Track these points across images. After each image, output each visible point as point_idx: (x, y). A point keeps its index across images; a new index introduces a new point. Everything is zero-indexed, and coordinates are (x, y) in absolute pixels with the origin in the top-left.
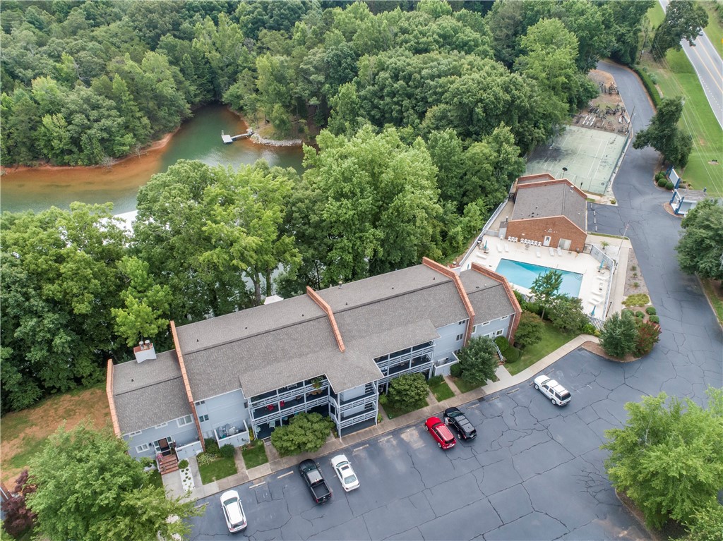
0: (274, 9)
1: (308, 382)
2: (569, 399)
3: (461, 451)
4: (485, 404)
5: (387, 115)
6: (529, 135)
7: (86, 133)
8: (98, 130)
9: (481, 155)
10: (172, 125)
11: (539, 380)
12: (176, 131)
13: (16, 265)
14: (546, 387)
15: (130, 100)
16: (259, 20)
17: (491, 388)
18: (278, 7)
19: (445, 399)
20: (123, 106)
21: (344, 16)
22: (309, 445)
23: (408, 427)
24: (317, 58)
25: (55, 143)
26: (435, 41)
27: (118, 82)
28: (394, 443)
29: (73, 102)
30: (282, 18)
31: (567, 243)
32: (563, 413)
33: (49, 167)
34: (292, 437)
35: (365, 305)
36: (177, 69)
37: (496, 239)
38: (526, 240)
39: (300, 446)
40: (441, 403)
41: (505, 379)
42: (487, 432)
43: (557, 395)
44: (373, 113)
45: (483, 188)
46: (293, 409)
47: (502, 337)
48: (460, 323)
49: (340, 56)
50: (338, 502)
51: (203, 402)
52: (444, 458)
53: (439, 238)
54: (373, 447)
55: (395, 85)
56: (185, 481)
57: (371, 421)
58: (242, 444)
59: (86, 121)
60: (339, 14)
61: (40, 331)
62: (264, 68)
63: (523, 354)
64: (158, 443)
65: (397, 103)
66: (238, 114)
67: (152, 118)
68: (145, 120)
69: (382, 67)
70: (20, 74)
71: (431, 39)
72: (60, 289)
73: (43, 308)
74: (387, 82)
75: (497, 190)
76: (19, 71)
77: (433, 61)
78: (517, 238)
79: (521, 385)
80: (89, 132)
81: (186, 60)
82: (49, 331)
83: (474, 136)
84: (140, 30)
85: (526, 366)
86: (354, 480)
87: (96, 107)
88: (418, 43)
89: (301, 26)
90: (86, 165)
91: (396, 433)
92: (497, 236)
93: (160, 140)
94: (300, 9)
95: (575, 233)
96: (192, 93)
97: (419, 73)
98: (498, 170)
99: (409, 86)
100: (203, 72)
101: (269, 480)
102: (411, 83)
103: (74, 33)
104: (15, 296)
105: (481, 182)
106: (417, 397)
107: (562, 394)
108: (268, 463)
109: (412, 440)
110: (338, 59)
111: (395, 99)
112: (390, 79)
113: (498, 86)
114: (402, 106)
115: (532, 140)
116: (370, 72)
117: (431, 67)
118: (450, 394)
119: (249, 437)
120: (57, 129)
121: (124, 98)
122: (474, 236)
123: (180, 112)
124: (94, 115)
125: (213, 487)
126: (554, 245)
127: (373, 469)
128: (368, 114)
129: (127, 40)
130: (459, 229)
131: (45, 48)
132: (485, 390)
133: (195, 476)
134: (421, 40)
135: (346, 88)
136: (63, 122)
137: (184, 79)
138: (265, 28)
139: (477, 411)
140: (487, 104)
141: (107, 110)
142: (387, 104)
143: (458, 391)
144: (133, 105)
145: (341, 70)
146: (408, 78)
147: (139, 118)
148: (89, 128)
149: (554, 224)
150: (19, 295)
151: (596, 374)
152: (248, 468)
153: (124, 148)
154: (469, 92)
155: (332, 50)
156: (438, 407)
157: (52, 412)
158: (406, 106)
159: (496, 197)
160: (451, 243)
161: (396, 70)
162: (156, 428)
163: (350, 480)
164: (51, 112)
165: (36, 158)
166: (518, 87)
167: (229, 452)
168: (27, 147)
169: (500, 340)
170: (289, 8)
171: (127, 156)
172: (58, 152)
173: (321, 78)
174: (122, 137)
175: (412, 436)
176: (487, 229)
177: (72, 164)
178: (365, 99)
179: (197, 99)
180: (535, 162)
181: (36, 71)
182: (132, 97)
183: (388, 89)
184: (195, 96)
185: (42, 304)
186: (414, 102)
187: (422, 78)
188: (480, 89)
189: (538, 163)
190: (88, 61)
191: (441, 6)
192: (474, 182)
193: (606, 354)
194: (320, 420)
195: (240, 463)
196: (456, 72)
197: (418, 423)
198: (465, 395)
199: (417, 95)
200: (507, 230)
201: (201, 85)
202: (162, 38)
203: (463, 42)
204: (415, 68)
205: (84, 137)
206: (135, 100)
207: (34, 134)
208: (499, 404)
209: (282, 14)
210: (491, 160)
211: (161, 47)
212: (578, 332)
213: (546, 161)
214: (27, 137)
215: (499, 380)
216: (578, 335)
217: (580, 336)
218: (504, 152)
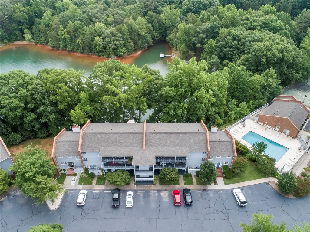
0: (196, 4)
1: (126, 158)
2: (246, 204)
3: (183, 209)
4: (205, 193)
5: (227, 56)
6: (292, 76)
7: (108, 45)
8: (113, 45)
9: (256, 80)
10: (143, 47)
11: (235, 191)
12: (144, 50)
13: (43, 87)
14: (237, 195)
15: (128, 35)
16: (190, 8)
17: (212, 187)
18: (198, 3)
19: (188, 184)
20: (125, 37)
21: (222, 10)
22: (118, 183)
23: (166, 190)
24: (204, 27)
25: (98, 47)
26: (260, 25)
27: (125, 27)
28: (156, 195)
29: (107, 33)
30: (199, 9)
31: (288, 132)
32: (240, 210)
33: (94, 56)
34: (113, 177)
35: (161, 133)
36: (150, 25)
37: (252, 122)
38: (267, 125)
39: (115, 182)
40: (186, 185)
41: (221, 185)
42: (198, 205)
43: (240, 200)
44: (220, 54)
45: (254, 97)
46: (120, 167)
47: (227, 166)
48: (204, 153)
49: (214, 27)
50: (121, 210)
51: (85, 153)
52: (173, 209)
53: (223, 114)
54: (147, 194)
55: (233, 43)
56: (73, 181)
57: (151, 183)
58: (98, 174)
59: (109, 41)
60: (221, 9)
61: (46, 112)
62: (181, 28)
63: (236, 177)
64: (69, 163)
65: (232, 51)
66: (171, 47)
67: (135, 43)
68: (132, 44)
69: (229, 34)
70: (94, 20)
71: (258, 24)
72: (55, 98)
73: (48, 104)
74: (229, 41)
75: (262, 99)
76: (94, 19)
77: (253, 34)
78: (263, 124)
79: (227, 190)
80: (109, 45)
81: (156, 22)
82: (49, 112)
83: (260, 72)
84: (142, 8)
85: (234, 182)
86: (131, 203)
87: (115, 36)
88: (251, 25)
89: (203, 12)
90: (107, 57)
91: (159, 191)
92: (254, 120)
93: (137, 52)
94: (208, 5)
95: (292, 128)
96: (155, 36)
97: (245, 39)
98: (264, 89)
99: (239, 44)
100: (162, 28)
101: (101, 191)
102: (240, 43)
103: (118, 7)
104: (39, 97)
105: (254, 93)
106: (170, 179)
107: (242, 201)
108: (104, 185)
109: (164, 196)
110: (213, 28)
111: (231, 49)
112: (231, 40)
113: (277, 50)
114: (233, 53)
115: (293, 78)
116: (223, 36)
117: (251, 37)
118: (191, 183)
119: (101, 173)
120: (99, 42)
121: (125, 34)
122: (241, 118)
123: (148, 43)
124: (113, 38)
125: (81, 186)
126: (281, 131)
127: (142, 202)
128: (219, 55)
129: (135, 11)
130: (233, 112)
131: (106, 12)
132: (208, 186)
133: (77, 180)
134: (253, 24)
135: (211, 41)
136: (102, 40)
137: (153, 29)
138: (191, 12)
139: (199, 195)
140: (268, 57)
141: (118, 38)
142: (227, 51)
143: (196, 183)
144: (128, 37)
145: (212, 33)
146: (239, 41)
147: (130, 43)
148: (110, 44)
149: (282, 121)
150: (41, 97)
151: (268, 198)
152: (96, 184)
153: (121, 53)
154: (260, 50)
155: (211, 24)
156: (183, 187)
157: (48, 142)
158: (235, 53)
159: (260, 102)
160: (229, 118)
161: (235, 36)
162: (68, 157)
163: (129, 203)
164: (99, 36)
165: (90, 52)
166: (288, 51)
167: (92, 176)
168: (88, 47)
169: (225, 167)
170: (203, 5)
171: (122, 56)
172: (98, 51)
173: (204, 36)
174: (121, 49)
175: (165, 195)
176: (250, 116)
177: (102, 56)
178: (218, 47)
179: (156, 39)
180: (294, 90)
181: (100, 20)
182: (129, 34)
183: (229, 44)
184: (157, 37)
185: (48, 102)
186: (239, 52)
187: (245, 41)
188: (267, 50)
189: (295, 90)
190: (117, 18)
191: (271, 9)
192: (250, 93)
193: (279, 189)
194: (128, 175)
195: (95, 181)
196: (261, 40)
197: (171, 191)
198: (198, 186)
199: (241, 49)
200: (259, 118)
201: (160, 33)
202: (149, 12)
203: (274, 27)
204: (243, 36)
205: (107, 47)
206: (129, 35)
207: (92, 43)
208: (211, 195)
209: (199, 7)
210: (261, 84)
211: (148, 16)
212: (270, 175)
213: (300, 91)
214: (89, 44)
215: (217, 184)
216: (269, 177)
217: (271, 177)
218: (268, 81)
